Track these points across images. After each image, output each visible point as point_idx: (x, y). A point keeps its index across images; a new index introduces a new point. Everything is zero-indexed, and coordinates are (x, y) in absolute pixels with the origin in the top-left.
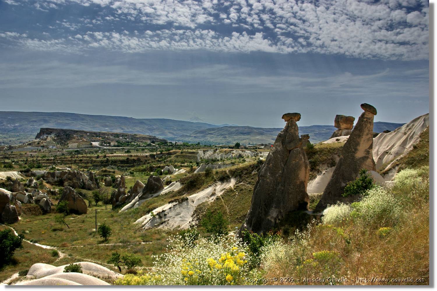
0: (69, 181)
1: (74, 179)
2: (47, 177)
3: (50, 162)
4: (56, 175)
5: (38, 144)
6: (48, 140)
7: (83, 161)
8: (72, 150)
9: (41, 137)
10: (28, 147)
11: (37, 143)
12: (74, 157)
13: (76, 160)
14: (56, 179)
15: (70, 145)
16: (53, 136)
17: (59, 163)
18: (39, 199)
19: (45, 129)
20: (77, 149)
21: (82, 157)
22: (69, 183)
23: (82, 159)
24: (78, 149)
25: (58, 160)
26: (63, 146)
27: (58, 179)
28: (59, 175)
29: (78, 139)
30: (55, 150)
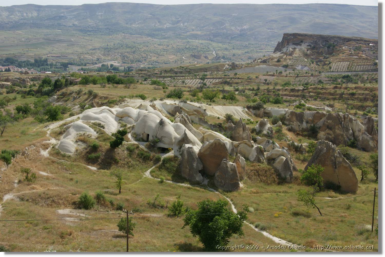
0: (328, 131)
1: (337, 127)
2: (290, 120)
3: (296, 94)
4: (306, 117)
5: (278, 61)
6: (294, 55)
7: (356, 97)
8: (336, 74)
9: (284, 50)
10: (261, 66)
11: (276, 60)
12: (340, 88)
13: (343, 94)
14: (304, 125)
15: (334, 66)
16: (304, 47)
17: (311, 97)
18: (274, 157)
19: (291, 35)
20: (346, 74)
21: (356, 88)
22: (328, 134)
23: (354, 91)
24: (349, 74)
25: (310, 92)
26: (321, 67)
27: (309, 125)
28: (310, 118)
29: (351, 55)
30: (306, 73)
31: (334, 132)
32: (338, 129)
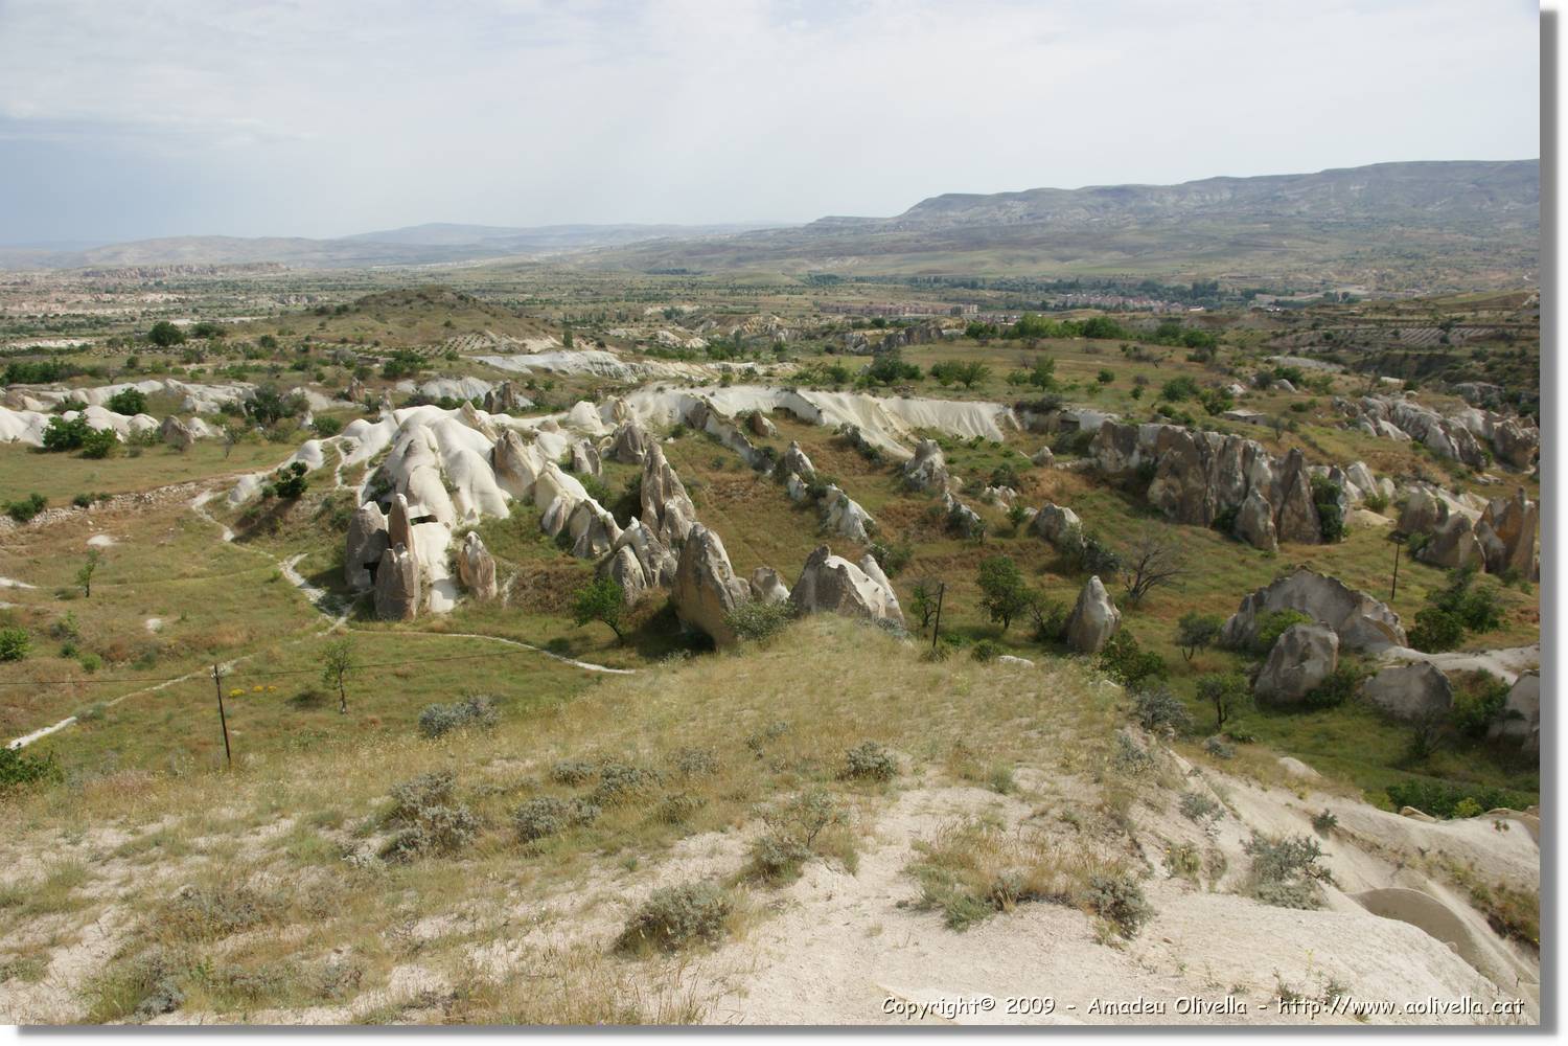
1: (1191, 470)
2: (1099, 444)
4: (1142, 439)
14: (1135, 459)
22: (1170, 486)
27: (1146, 459)
28: (1152, 442)
31: (1184, 484)
32: (1193, 477)
